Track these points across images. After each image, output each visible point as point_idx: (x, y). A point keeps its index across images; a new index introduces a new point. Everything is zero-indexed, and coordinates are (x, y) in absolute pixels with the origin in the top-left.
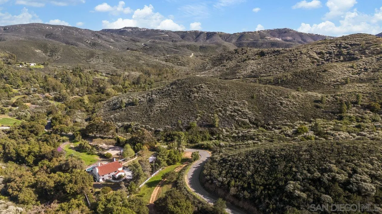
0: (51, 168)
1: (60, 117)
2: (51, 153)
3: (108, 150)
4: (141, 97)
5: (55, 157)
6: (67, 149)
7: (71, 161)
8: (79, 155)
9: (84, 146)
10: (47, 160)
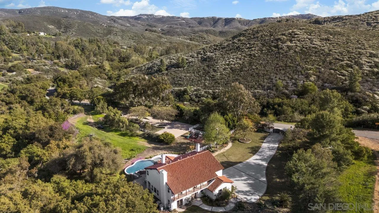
0: (44, 164)
1: (71, 77)
2: (48, 132)
3: (161, 128)
4: (188, 56)
5: (56, 139)
6: (81, 126)
7: (90, 149)
8: (106, 137)
9: (114, 120)
10: (39, 145)
